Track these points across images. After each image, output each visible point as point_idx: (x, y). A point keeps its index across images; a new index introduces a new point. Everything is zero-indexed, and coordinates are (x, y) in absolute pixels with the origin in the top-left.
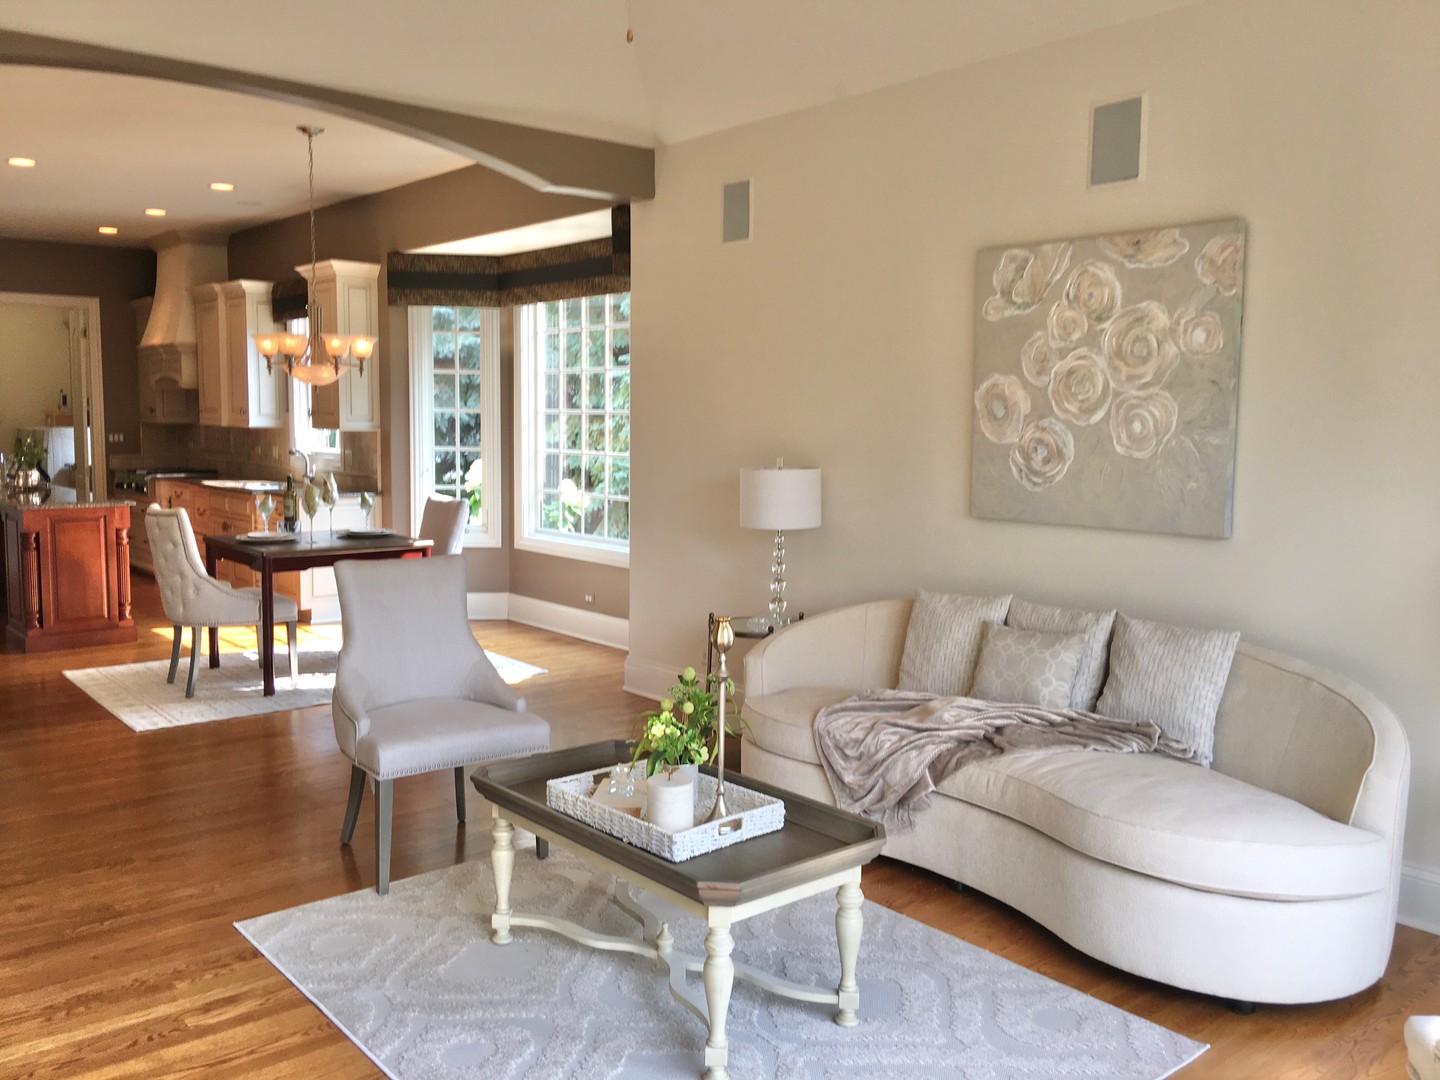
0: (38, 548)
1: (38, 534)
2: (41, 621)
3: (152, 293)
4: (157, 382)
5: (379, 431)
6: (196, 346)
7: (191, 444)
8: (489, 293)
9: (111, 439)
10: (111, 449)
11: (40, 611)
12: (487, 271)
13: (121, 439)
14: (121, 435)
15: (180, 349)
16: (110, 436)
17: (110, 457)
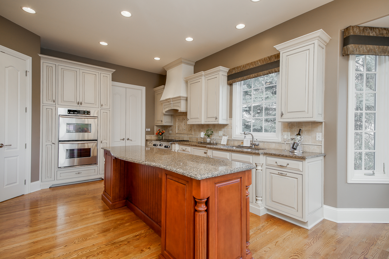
4: (165, 111)
5: (324, 122)
6: (187, 97)
7: (171, 132)
10: (147, 133)
13: (150, 130)
14: (150, 129)
15: (181, 98)
16: (147, 129)
17: (146, 135)
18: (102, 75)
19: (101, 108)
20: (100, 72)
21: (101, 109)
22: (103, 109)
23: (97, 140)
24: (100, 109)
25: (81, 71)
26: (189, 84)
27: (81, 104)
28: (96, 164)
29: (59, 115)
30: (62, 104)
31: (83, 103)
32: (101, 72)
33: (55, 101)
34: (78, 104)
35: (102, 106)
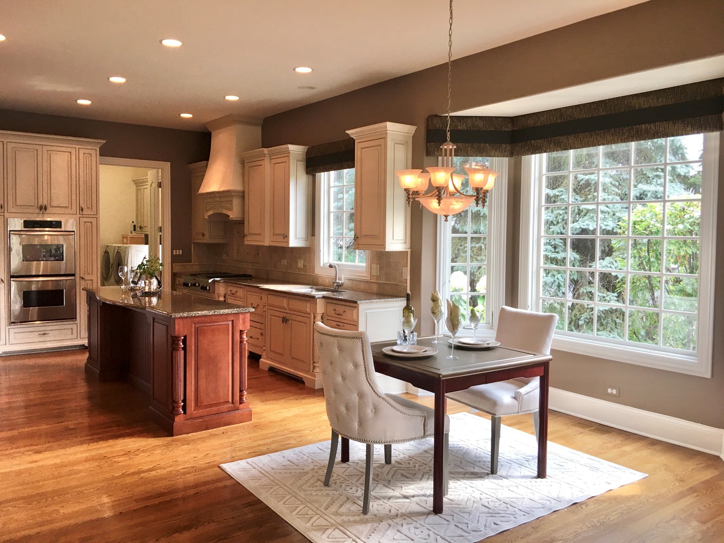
0: (185, 349)
1: (185, 337)
2: (184, 408)
3: (207, 159)
4: (209, 216)
5: (409, 250)
6: (244, 192)
7: (225, 257)
8: (504, 146)
9: (174, 253)
10: (174, 259)
11: (184, 401)
12: (504, 129)
13: (181, 253)
14: (181, 251)
15: (233, 194)
16: (174, 251)
17: (174, 264)
18: (82, 152)
19: (80, 214)
20: (77, 147)
21: (81, 216)
22: (84, 216)
23: (73, 275)
24: (78, 216)
25: (45, 148)
26: (247, 166)
27: (46, 209)
28: (73, 319)
29: (10, 231)
30: (14, 210)
31: (48, 206)
32: (79, 147)
33: (3, 206)
34: (41, 208)
35: (82, 210)
